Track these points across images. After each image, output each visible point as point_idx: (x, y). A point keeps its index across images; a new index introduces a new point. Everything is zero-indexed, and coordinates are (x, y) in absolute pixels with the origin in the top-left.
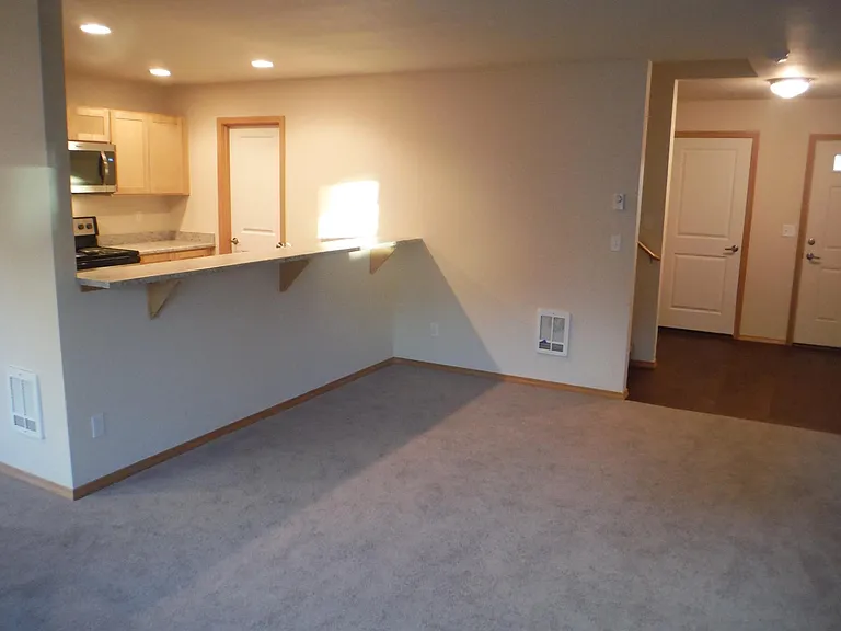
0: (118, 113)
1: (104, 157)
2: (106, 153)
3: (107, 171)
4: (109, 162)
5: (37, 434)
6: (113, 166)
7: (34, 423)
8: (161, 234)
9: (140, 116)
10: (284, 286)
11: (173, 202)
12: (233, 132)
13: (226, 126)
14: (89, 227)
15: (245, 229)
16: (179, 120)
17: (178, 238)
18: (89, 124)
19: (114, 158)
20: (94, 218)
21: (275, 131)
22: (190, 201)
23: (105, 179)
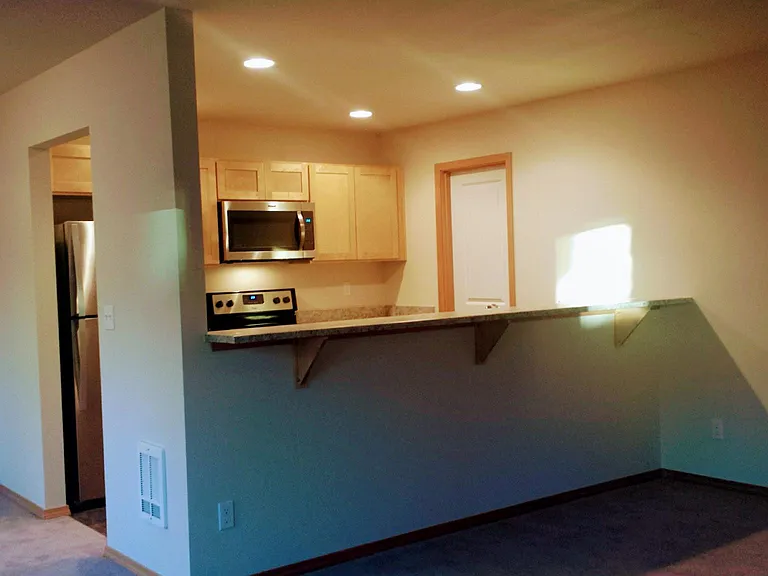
0: (318, 167)
1: (300, 217)
2: (302, 213)
3: (303, 234)
4: (305, 223)
5: (160, 522)
6: (310, 228)
7: (158, 508)
8: (373, 310)
9: (343, 168)
10: (481, 357)
11: (388, 269)
12: (453, 179)
13: (446, 173)
14: (286, 300)
15: (470, 300)
16: (392, 171)
17: (394, 313)
18: (283, 181)
19: (312, 219)
20: (293, 291)
21: (501, 173)
22: (407, 268)
23: (302, 243)
